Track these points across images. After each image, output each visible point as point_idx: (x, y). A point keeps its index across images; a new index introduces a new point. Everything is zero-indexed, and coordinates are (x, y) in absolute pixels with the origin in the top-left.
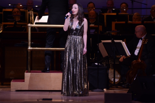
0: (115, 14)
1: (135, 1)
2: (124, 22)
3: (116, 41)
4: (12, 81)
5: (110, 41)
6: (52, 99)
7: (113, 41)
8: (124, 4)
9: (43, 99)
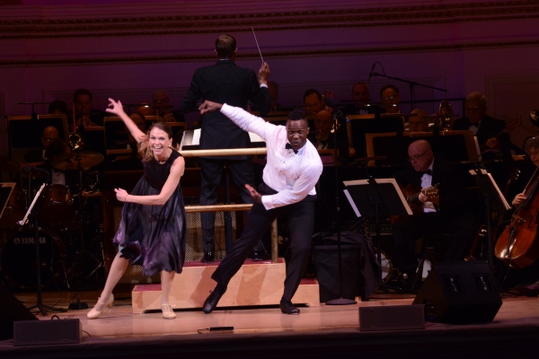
0: (372, 116)
1: (417, 84)
2: (394, 134)
3: (379, 181)
4: (135, 288)
5: (365, 182)
6: (232, 328)
7: (372, 181)
8: (390, 90)
9: (212, 329)
